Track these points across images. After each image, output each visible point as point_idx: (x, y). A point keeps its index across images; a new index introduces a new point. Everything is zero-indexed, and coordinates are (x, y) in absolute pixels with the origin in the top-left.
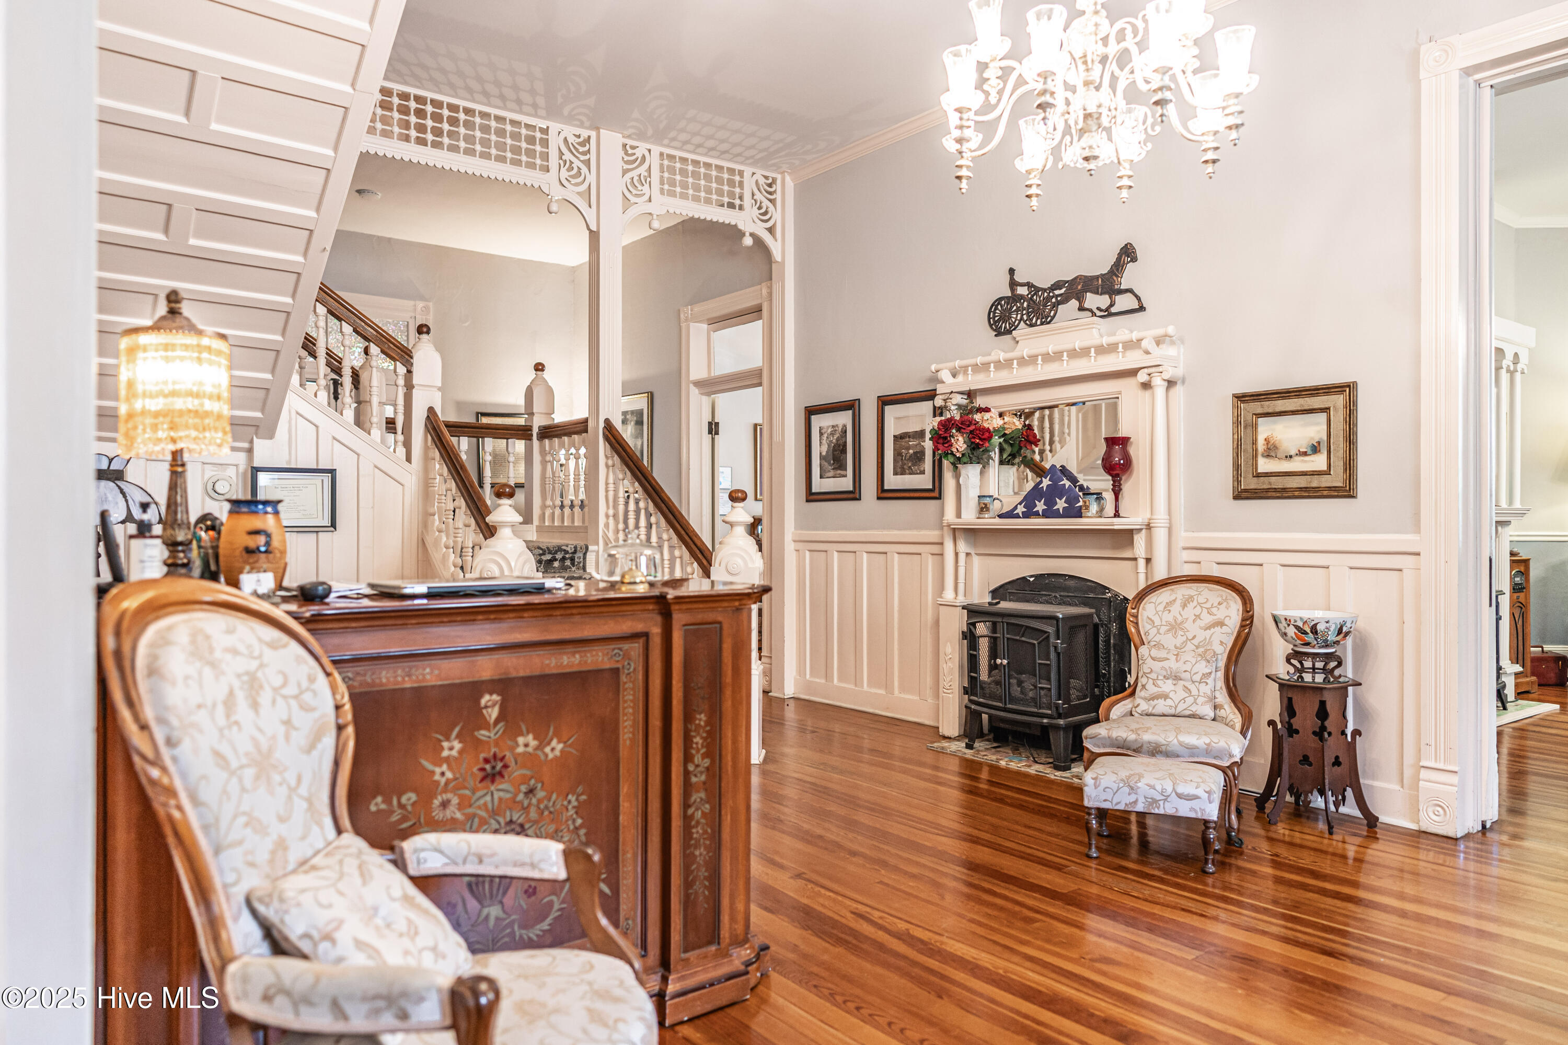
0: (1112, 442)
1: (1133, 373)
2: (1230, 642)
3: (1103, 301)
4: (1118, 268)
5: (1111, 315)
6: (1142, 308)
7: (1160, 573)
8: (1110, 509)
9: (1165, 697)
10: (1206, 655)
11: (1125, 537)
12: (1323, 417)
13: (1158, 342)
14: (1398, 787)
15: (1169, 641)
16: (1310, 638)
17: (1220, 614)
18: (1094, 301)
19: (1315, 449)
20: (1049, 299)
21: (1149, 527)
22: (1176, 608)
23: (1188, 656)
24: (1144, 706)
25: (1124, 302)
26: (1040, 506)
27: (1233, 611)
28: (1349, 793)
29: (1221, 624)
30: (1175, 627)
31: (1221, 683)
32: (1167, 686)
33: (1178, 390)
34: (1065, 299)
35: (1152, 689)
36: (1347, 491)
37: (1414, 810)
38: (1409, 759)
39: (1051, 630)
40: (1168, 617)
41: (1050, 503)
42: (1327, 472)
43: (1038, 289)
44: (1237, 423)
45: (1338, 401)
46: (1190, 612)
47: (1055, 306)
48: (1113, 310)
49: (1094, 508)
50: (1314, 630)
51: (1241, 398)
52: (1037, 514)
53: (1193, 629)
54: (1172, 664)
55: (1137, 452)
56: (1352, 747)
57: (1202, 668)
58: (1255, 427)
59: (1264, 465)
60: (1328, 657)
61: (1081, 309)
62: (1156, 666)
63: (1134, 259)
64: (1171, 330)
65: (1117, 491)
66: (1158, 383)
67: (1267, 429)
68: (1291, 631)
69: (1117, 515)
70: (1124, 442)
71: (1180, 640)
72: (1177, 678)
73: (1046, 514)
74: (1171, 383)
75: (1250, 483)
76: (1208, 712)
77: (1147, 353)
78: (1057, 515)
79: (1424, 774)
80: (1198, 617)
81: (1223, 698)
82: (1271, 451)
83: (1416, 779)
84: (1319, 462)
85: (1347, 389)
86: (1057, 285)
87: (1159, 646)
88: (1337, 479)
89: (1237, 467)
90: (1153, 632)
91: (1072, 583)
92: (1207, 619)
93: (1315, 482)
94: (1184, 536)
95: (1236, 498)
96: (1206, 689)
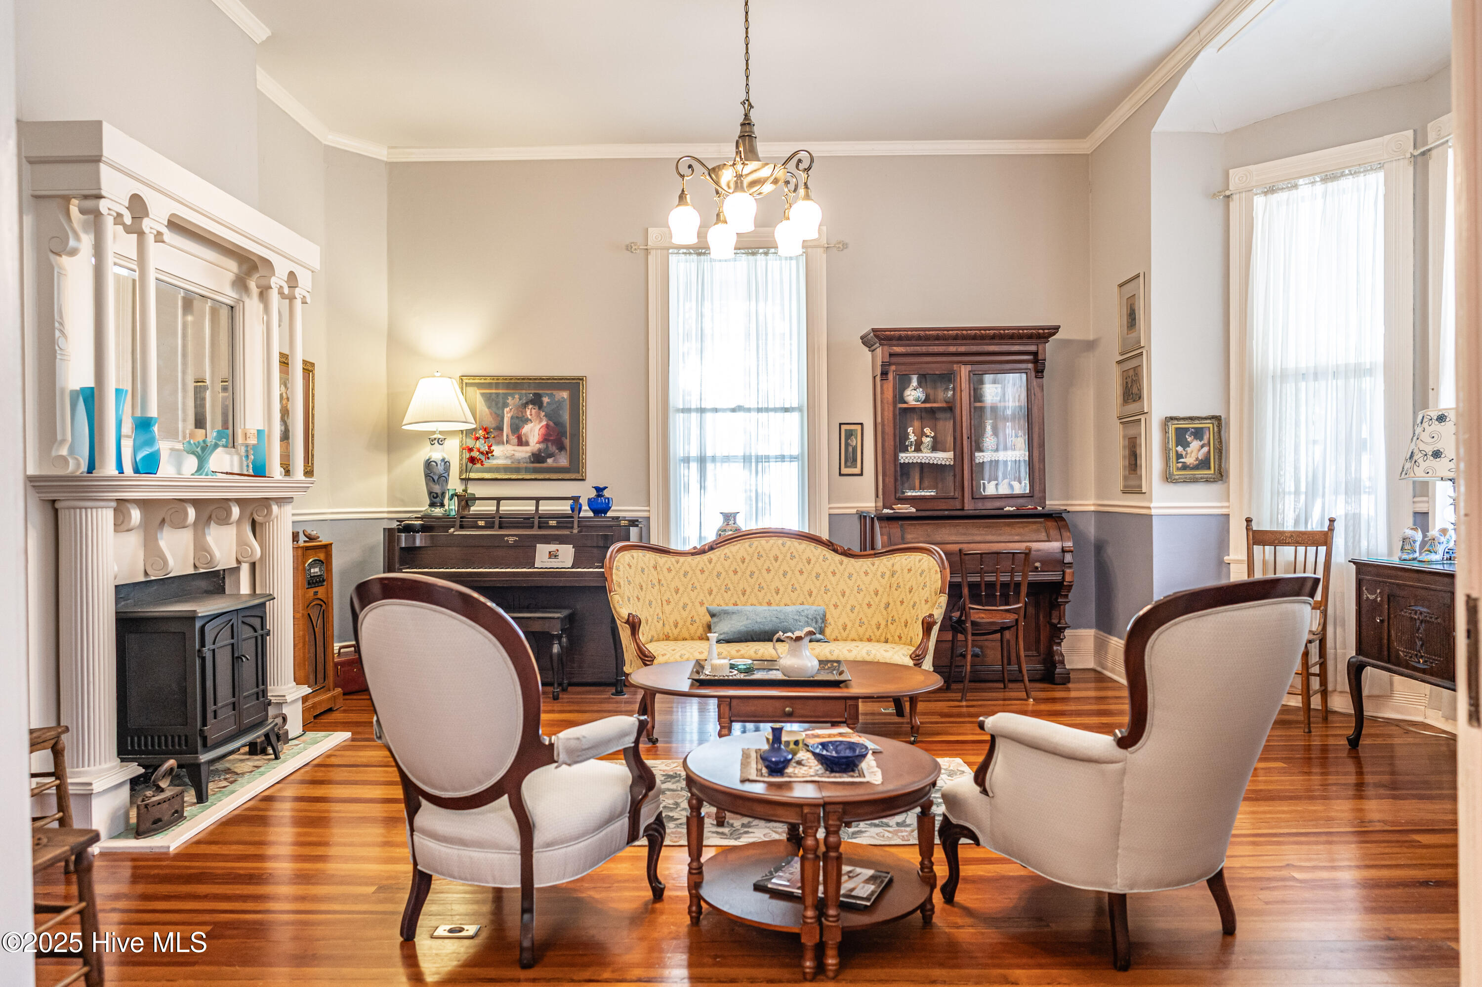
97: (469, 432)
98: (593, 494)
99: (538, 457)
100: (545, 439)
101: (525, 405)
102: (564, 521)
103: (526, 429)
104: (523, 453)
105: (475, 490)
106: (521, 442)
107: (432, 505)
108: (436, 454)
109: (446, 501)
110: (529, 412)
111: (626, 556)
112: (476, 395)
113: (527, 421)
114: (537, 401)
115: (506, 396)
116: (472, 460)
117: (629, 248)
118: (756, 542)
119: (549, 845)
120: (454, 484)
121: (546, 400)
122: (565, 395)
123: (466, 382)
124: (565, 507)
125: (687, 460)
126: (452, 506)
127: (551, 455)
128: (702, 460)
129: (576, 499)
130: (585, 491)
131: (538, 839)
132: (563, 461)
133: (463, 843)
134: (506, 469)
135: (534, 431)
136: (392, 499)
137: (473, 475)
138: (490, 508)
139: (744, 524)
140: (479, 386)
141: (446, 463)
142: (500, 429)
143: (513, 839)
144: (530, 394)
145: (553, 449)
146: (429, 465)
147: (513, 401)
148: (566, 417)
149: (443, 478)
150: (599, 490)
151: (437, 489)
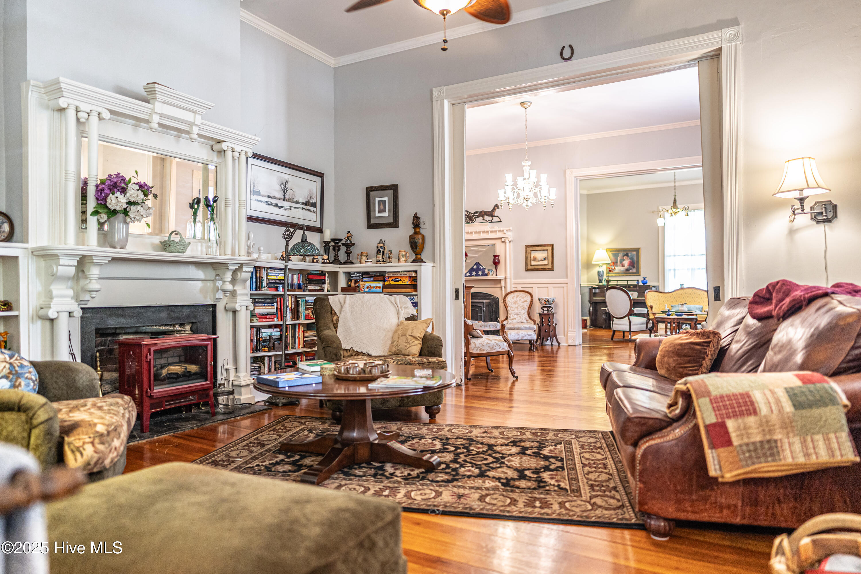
0: (495, 256)
1: (501, 238)
2: (528, 305)
3: (490, 218)
4: (494, 210)
5: (492, 222)
6: (501, 221)
7: (509, 290)
8: (495, 274)
9: (515, 319)
10: (524, 309)
11: (500, 281)
12: (546, 252)
13: (507, 231)
14: (563, 337)
15: (514, 306)
16: (547, 303)
17: (526, 299)
18: (486, 218)
19: (545, 259)
20: (473, 216)
21: (505, 279)
22: (515, 298)
23: (520, 309)
24: (510, 322)
25: (495, 219)
26: (474, 273)
27: (529, 298)
28: (554, 338)
29: (526, 301)
30: (515, 303)
31: (527, 315)
32: (515, 316)
33: (511, 243)
34: (478, 216)
35: (512, 317)
36: (552, 269)
37: (567, 341)
38: (566, 330)
39: (482, 306)
40: (513, 300)
41: (477, 272)
42: (548, 265)
43: (470, 213)
44: (526, 252)
45: (550, 248)
46: (518, 299)
47: (476, 218)
48: (493, 221)
49: (491, 274)
50: (548, 301)
51: (527, 246)
52: (473, 276)
53: (520, 303)
54: (516, 311)
55: (502, 259)
56: (555, 327)
57: (523, 311)
58: (531, 253)
59: (533, 263)
60: (550, 307)
61: (483, 220)
62: (513, 312)
63: (498, 208)
64: (511, 228)
65: (496, 269)
66: (507, 241)
67: (534, 254)
68: (543, 301)
69: (496, 275)
70: (498, 256)
71: (517, 306)
72: (517, 314)
73: (476, 275)
74: (510, 242)
75: (529, 267)
76: (525, 321)
77: (505, 234)
78: (479, 275)
79: (569, 332)
80: (520, 300)
81: (528, 318)
82: (535, 259)
83: (567, 334)
84: (546, 262)
85: (552, 245)
86: (476, 212)
87: (512, 307)
88: (550, 266)
89: (526, 263)
90: (510, 304)
91: (481, 295)
92: (523, 300)
93: (545, 267)
94: (513, 281)
95: (526, 271)
96: (524, 316)
97: (609, 264)
98: (643, 279)
99: (627, 270)
100: (629, 265)
101: (624, 256)
102: (635, 286)
103: (624, 262)
104: (623, 269)
105: (610, 278)
106: (623, 266)
107: (600, 282)
108: (601, 270)
109: (603, 281)
110: (625, 258)
111: (650, 293)
112: (610, 254)
113: (624, 260)
114: (627, 255)
115: (618, 254)
116: (610, 271)
117: (653, 212)
118: (685, 290)
119: (634, 325)
120: (605, 277)
121: (629, 254)
122: (635, 253)
123: (608, 250)
124: (635, 283)
125: (670, 270)
126: (605, 283)
127: (631, 269)
128: (674, 270)
129: (638, 281)
130: (640, 279)
131: (632, 324)
132: (634, 270)
133: (621, 324)
134: (618, 273)
135: (626, 263)
136: (588, 281)
137: (610, 275)
138: (615, 283)
139: (685, 286)
140: (611, 251)
141: (603, 272)
142: (617, 262)
143: (628, 324)
144: (625, 253)
145: (631, 267)
146: (599, 272)
147: (621, 255)
148: (635, 259)
149: (602, 276)
150: (644, 278)
151: (601, 278)
